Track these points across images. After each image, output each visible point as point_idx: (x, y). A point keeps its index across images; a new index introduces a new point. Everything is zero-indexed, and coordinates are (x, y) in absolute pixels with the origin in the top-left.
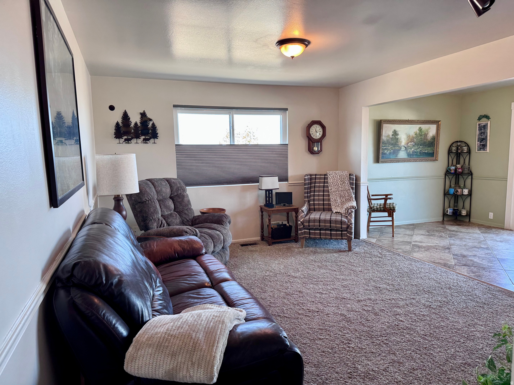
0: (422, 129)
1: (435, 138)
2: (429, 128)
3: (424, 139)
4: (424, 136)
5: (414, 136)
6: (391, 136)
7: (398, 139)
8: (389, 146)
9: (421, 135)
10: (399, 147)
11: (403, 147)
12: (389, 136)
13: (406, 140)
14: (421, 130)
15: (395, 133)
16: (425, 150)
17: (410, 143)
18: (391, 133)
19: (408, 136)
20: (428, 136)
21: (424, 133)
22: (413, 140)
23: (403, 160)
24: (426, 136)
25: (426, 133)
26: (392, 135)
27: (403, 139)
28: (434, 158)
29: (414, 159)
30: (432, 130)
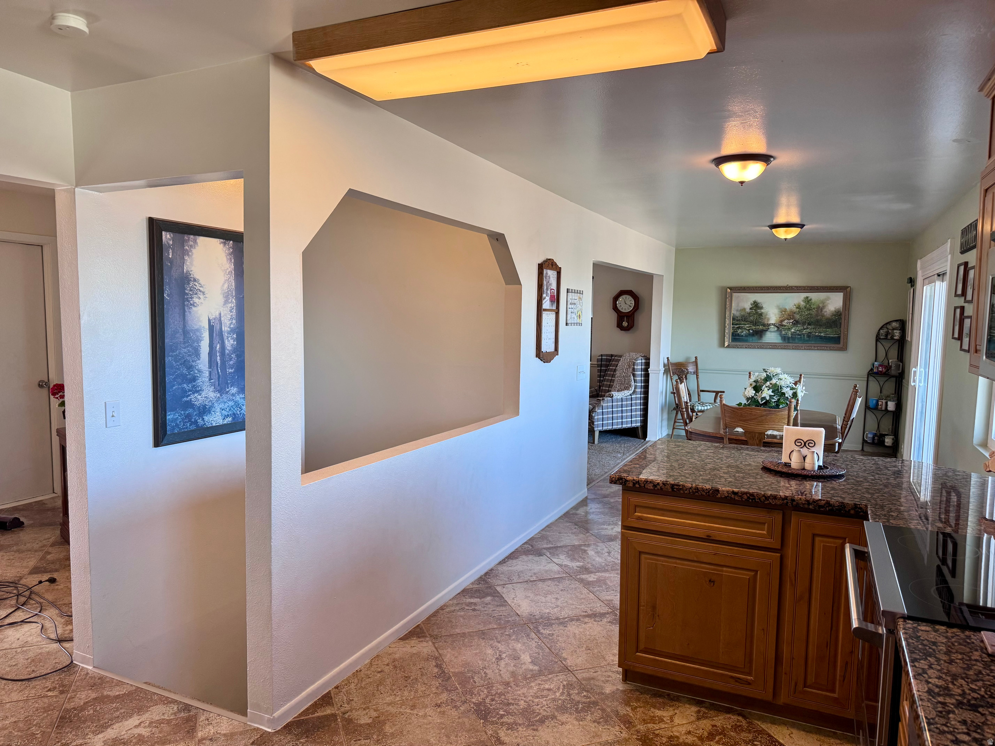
0: (811, 300)
1: (841, 315)
2: (828, 298)
3: (817, 315)
4: (817, 311)
5: (794, 309)
6: (748, 310)
7: (761, 314)
8: (745, 325)
9: (809, 310)
10: (764, 325)
11: (773, 326)
12: (744, 309)
13: (778, 316)
14: (808, 302)
15: (756, 306)
16: (821, 333)
17: (786, 321)
18: (747, 306)
19: (783, 311)
20: (825, 310)
21: (815, 307)
22: (793, 316)
23: (773, 346)
24: (822, 311)
25: (821, 305)
26: (751, 309)
27: (772, 315)
28: (841, 346)
29: (795, 345)
30: (834, 302)
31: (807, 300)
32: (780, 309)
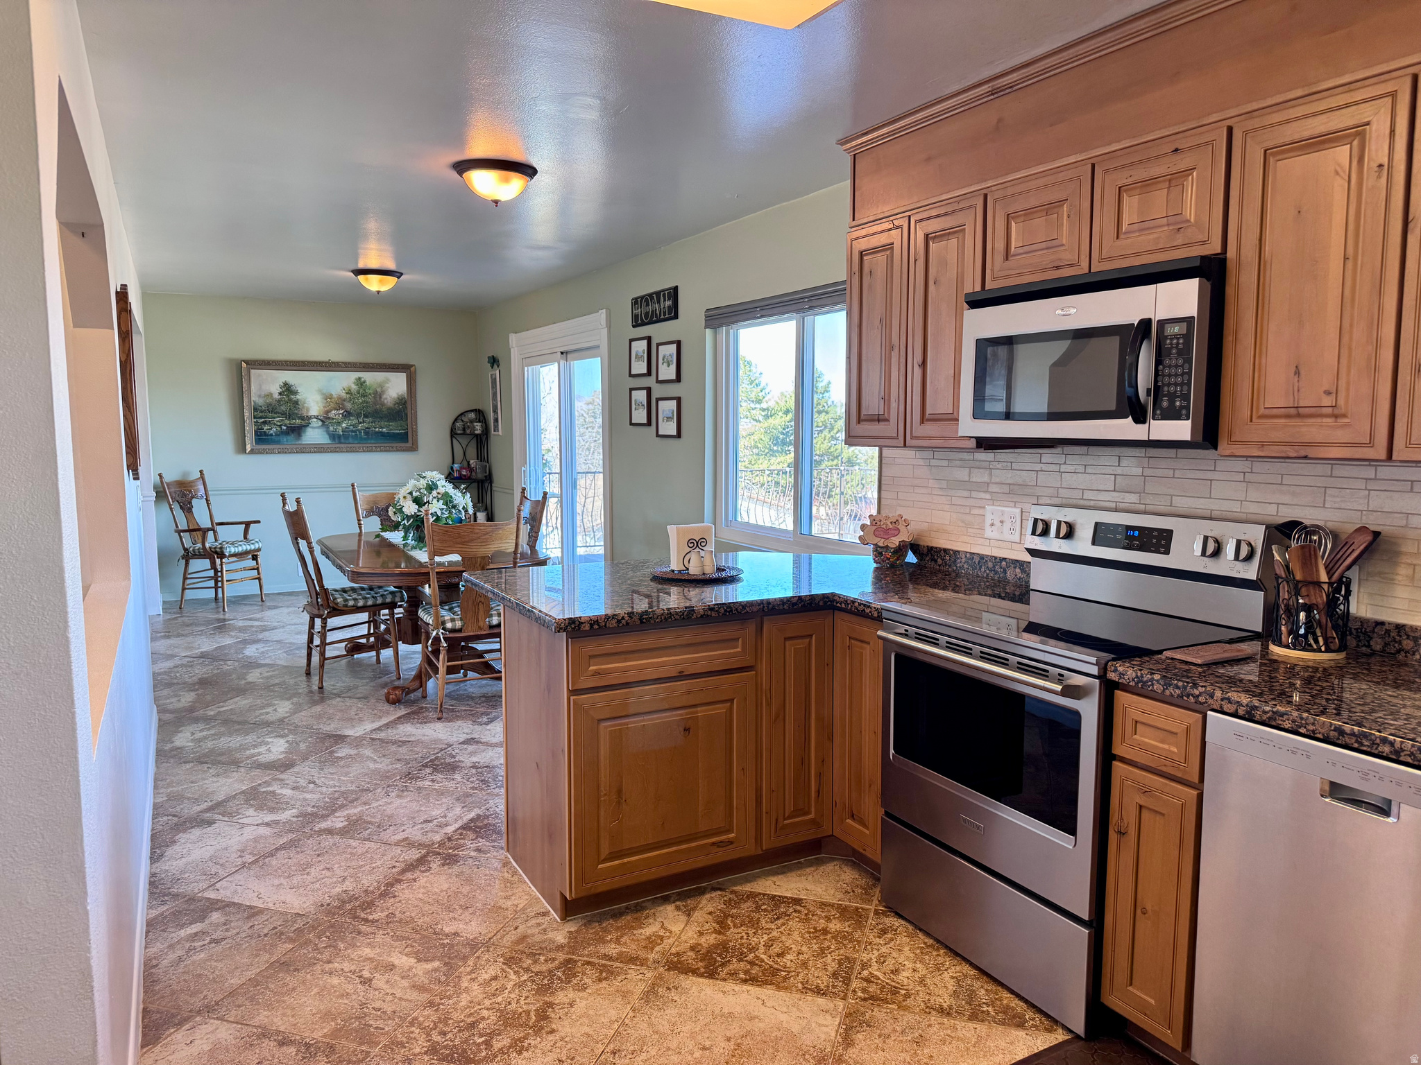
0: (364, 382)
1: (406, 402)
2: (387, 380)
3: (375, 404)
4: (375, 397)
5: (344, 395)
6: (276, 396)
7: (296, 402)
8: (274, 418)
9: (364, 396)
10: (302, 418)
11: (315, 420)
12: (270, 395)
13: (321, 405)
14: (361, 385)
15: (288, 389)
16: (382, 428)
17: (333, 412)
18: (275, 390)
19: (328, 397)
20: (384, 396)
21: (371, 391)
22: (342, 404)
23: (319, 449)
24: (380, 397)
25: (379, 390)
26: (280, 394)
27: (313, 404)
28: (409, 444)
29: (349, 446)
30: (395, 386)
31: (360, 383)
32: (323, 394)
